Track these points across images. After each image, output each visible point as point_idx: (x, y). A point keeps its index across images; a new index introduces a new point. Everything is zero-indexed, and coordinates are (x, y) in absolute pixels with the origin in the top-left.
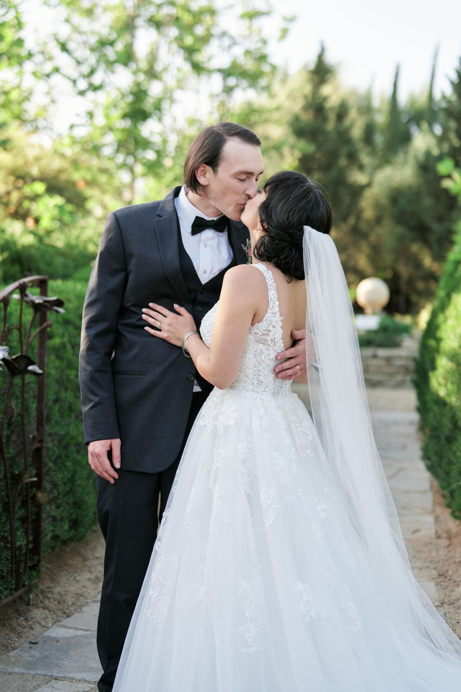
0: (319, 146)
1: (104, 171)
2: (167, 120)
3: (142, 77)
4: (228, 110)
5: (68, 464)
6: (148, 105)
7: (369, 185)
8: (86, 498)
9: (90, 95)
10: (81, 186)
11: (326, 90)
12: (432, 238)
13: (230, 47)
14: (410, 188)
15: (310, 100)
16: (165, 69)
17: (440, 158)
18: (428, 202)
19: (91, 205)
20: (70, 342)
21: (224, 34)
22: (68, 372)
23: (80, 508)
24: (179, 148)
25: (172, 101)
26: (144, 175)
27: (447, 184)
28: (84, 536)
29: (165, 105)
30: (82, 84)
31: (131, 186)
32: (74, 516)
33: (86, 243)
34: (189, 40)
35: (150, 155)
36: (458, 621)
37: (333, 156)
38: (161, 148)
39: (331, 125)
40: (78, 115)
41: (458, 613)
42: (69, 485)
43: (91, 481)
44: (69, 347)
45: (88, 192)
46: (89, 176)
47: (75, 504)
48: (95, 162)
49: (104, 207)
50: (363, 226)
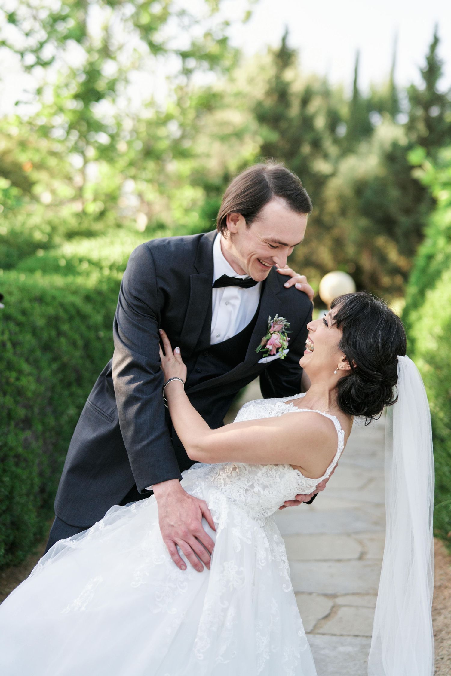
0: (283, 134)
1: (53, 154)
2: (122, 102)
3: (96, 56)
4: (187, 94)
5: (6, 479)
6: (101, 85)
7: (333, 175)
8: (26, 518)
9: (39, 71)
10: (28, 170)
11: (289, 75)
12: (399, 231)
13: (189, 26)
14: (377, 178)
15: (274, 85)
16: (120, 48)
17: (410, 147)
18: (394, 193)
19: (38, 190)
20: (10, 340)
21: (182, 13)
22: (7, 373)
23: (18, 529)
24: (135, 131)
25: (127, 81)
26: (97, 160)
27: (418, 174)
28: (22, 560)
29: (120, 87)
30: (30, 59)
31: (83, 171)
32: (11, 538)
33: (32, 229)
34: (145, 19)
35: (103, 139)
36: (442, 657)
37: (296, 143)
38: (115, 131)
39: (294, 111)
40: (25, 91)
41: (441, 647)
42: (7, 502)
43: (32, 497)
44: (9, 345)
45: (35, 175)
46: (37, 158)
47: (13, 523)
48: (44, 144)
49: (53, 192)
50: (326, 219)
